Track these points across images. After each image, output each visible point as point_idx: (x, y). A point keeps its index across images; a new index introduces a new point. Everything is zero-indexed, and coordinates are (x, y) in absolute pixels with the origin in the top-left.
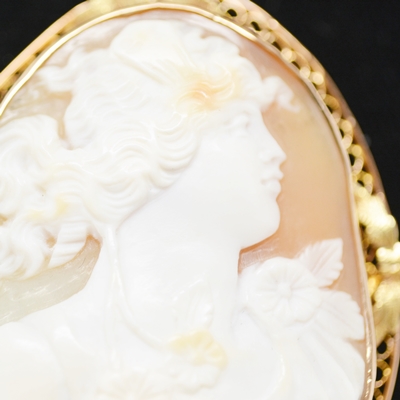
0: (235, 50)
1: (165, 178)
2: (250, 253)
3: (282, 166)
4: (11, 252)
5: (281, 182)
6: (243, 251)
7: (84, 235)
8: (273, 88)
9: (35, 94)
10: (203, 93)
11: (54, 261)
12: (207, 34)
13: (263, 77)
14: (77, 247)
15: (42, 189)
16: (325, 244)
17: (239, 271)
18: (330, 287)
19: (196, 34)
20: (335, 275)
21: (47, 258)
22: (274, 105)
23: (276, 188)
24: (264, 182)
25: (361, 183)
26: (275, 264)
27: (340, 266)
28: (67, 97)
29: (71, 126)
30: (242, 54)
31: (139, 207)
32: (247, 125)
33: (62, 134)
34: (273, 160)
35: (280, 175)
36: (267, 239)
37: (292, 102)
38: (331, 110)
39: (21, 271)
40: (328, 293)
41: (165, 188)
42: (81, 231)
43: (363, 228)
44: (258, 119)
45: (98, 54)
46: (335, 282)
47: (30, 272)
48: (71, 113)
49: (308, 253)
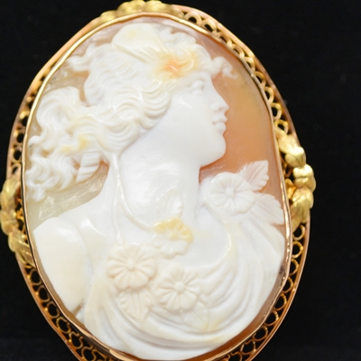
0: (193, 40)
1: (149, 122)
2: (207, 170)
3: (226, 114)
4: (52, 174)
5: (226, 123)
6: (202, 169)
7: (98, 161)
8: (219, 63)
9: (66, 74)
10: (172, 67)
11: (79, 178)
12: (175, 31)
13: (213, 57)
14: (94, 169)
15: (70, 132)
16: (256, 163)
17: (200, 181)
18: (261, 191)
19: (168, 30)
20: (264, 183)
21: (75, 177)
22: (220, 74)
23: (223, 127)
24: (214, 123)
25: (281, 127)
26: (223, 176)
27: (267, 178)
28: (85, 75)
29: (88, 92)
30: (198, 42)
31: (133, 141)
32: (202, 87)
33: (83, 98)
34: (220, 109)
35: (225, 119)
36: (218, 161)
37: (232, 73)
38: (261, 80)
39: (58, 185)
40: (259, 195)
41: (149, 129)
42: (95, 158)
43: (283, 155)
44: (209, 84)
45: (105, 47)
46: (264, 188)
47: (64, 186)
48: (87, 84)
49: (245, 169)
